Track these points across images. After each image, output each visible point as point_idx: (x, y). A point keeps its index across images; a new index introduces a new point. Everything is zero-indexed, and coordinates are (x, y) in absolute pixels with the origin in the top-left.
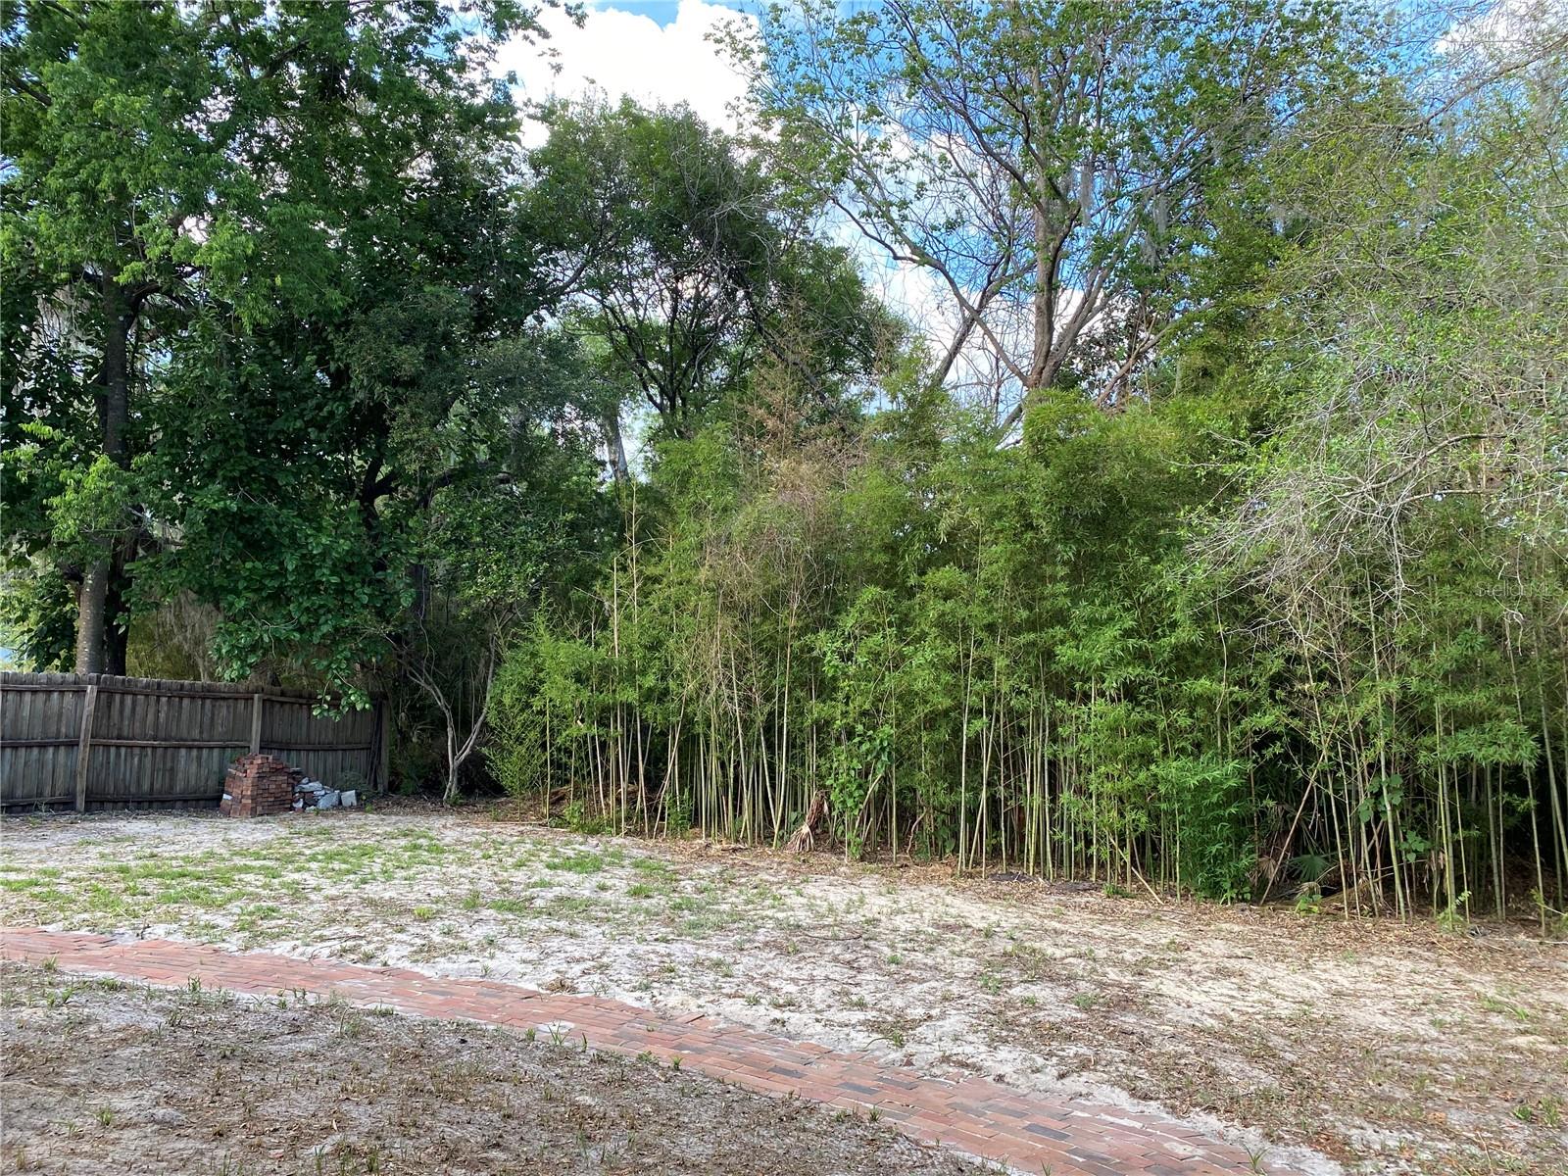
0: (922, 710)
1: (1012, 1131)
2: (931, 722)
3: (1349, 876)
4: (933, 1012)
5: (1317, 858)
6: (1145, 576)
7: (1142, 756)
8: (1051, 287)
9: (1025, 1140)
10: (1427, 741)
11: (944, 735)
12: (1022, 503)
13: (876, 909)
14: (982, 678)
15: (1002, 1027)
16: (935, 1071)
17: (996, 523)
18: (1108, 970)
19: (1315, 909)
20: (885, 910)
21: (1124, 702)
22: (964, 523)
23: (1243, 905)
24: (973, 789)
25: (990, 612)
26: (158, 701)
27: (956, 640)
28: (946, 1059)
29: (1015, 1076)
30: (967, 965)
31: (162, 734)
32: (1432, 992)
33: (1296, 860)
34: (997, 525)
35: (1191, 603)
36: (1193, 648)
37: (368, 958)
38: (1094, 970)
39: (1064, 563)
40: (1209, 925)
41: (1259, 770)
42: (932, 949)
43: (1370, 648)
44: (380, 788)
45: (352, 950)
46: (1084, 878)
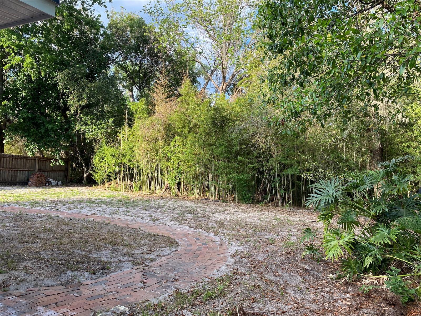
16: (157, 224)
19: (263, 205)
22: (196, 123)
26: (12, 159)
28: (161, 223)
29: (171, 225)
30: (179, 212)
31: (13, 167)
37: (57, 210)
42: (174, 209)
44: (68, 181)
45: (53, 208)
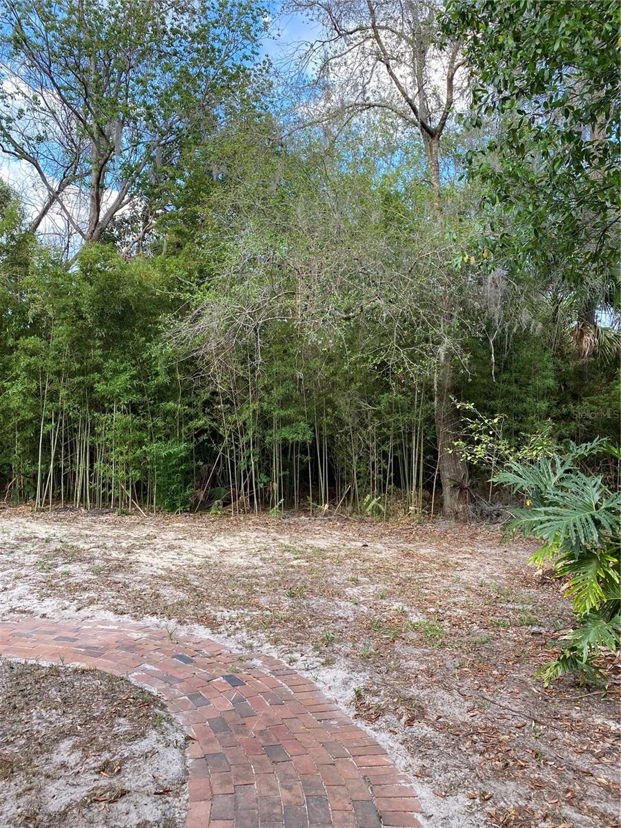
0: (15, 420)
1: (46, 643)
2: (22, 426)
3: (235, 496)
4: (8, 586)
5: (222, 488)
6: (143, 348)
7: (139, 442)
8: (99, 187)
9: (53, 646)
10: (270, 432)
11: (30, 433)
12: (77, 304)
14: (52, 401)
15: (48, 588)
16: (5, 618)
18: (112, 552)
19: (219, 512)
21: (131, 414)
22: (44, 313)
23: (186, 514)
24: (46, 463)
25: (58, 363)
27: (38, 379)
28: (12, 610)
29: (52, 613)
30: (33, 558)
32: (263, 545)
33: (212, 490)
34: (62, 315)
35: (166, 362)
36: (167, 388)
38: (105, 553)
39: (100, 339)
40: (168, 525)
41: (197, 447)
42: (12, 552)
43: (247, 389)
46: (107, 507)
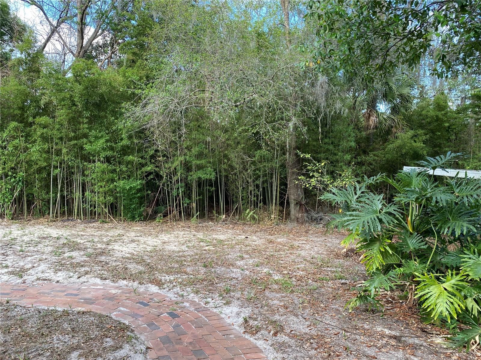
0: (35, 167)
1: (60, 297)
2: (40, 171)
3: (170, 211)
4: (35, 265)
5: (162, 207)
6: (113, 123)
7: (112, 180)
8: (83, 24)
9: (64, 299)
10: (191, 174)
11: (44, 175)
12: (71, 96)
13: (16, 235)
14: (58, 155)
15: (60, 266)
16: (34, 283)
17: (62, 102)
18: (98, 244)
19: (161, 221)
20: (19, 235)
21: (106, 163)
22: (50, 102)
23: (141, 222)
24: (55, 193)
25: (61, 133)
27: (48, 142)
28: (38, 279)
29: (63, 280)
30: (50, 249)
32: (188, 239)
33: (157, 208)
34: (63, 103)
35: (127, 132)
36: (128, 147)
38: (94, 245)
39: (87, 118)
40: (131, 228)
41: (147, 183)
42: (37, 245)
43: (177, 148)
46: (93, 219)
